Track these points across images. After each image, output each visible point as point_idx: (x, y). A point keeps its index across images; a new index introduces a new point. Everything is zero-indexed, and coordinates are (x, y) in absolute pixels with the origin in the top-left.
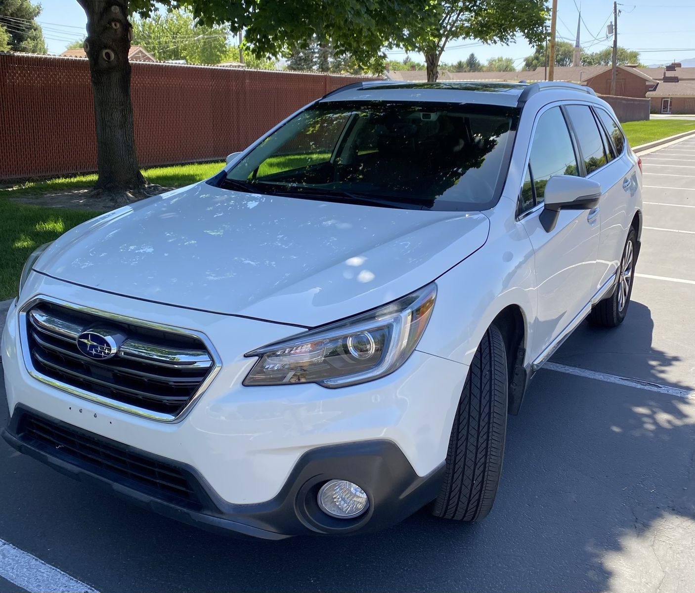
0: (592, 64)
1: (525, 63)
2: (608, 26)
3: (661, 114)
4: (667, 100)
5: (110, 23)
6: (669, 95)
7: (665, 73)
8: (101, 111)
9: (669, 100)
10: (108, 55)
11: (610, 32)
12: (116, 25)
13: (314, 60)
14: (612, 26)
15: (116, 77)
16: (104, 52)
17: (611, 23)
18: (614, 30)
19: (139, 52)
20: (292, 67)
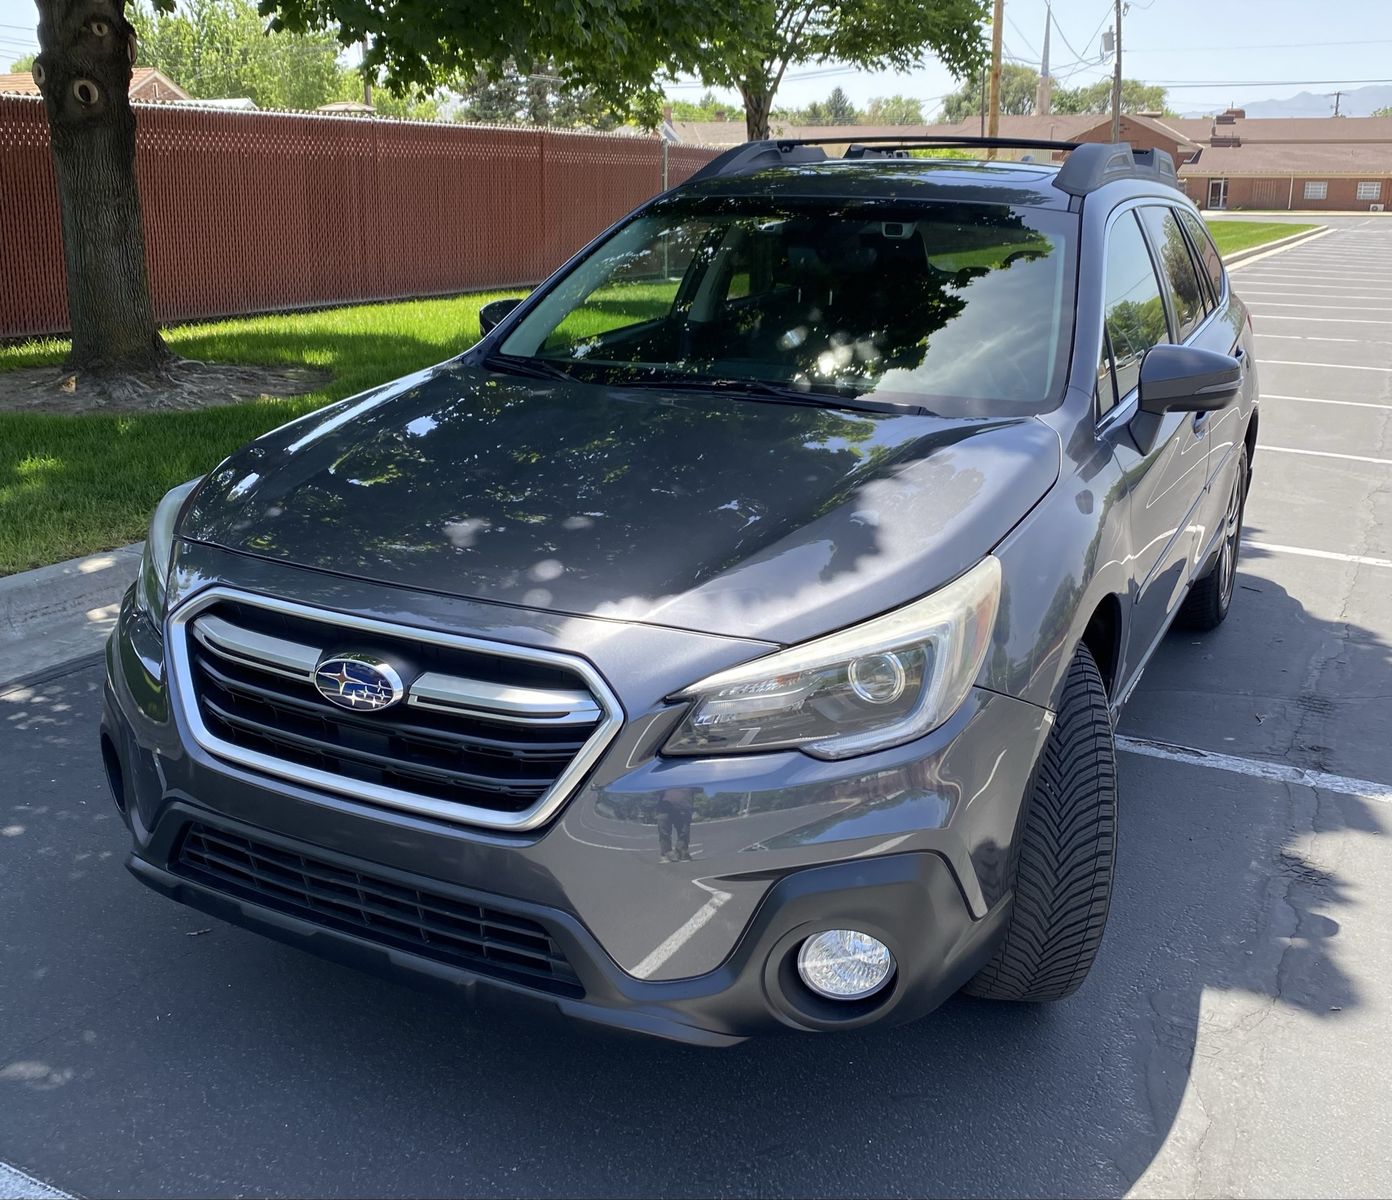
0: (1075, 111)
1: (943, 107)
2: (1104, 36)
3: (1207, 210)
4: (1218, 184)
5: (87, 24)
6: (1223, 173)
7: (1214, 130)
8: (74, 209)
9: (1222, 182)
10: (85, 91)
11: (1108, 46)
12: (100, 29)
13: (518, 99)
14: (1113, 34)
16: (77, 85)
17: (1111, 28)
18: (1115, 44)
19: (152, 81)
20: (474, 114)
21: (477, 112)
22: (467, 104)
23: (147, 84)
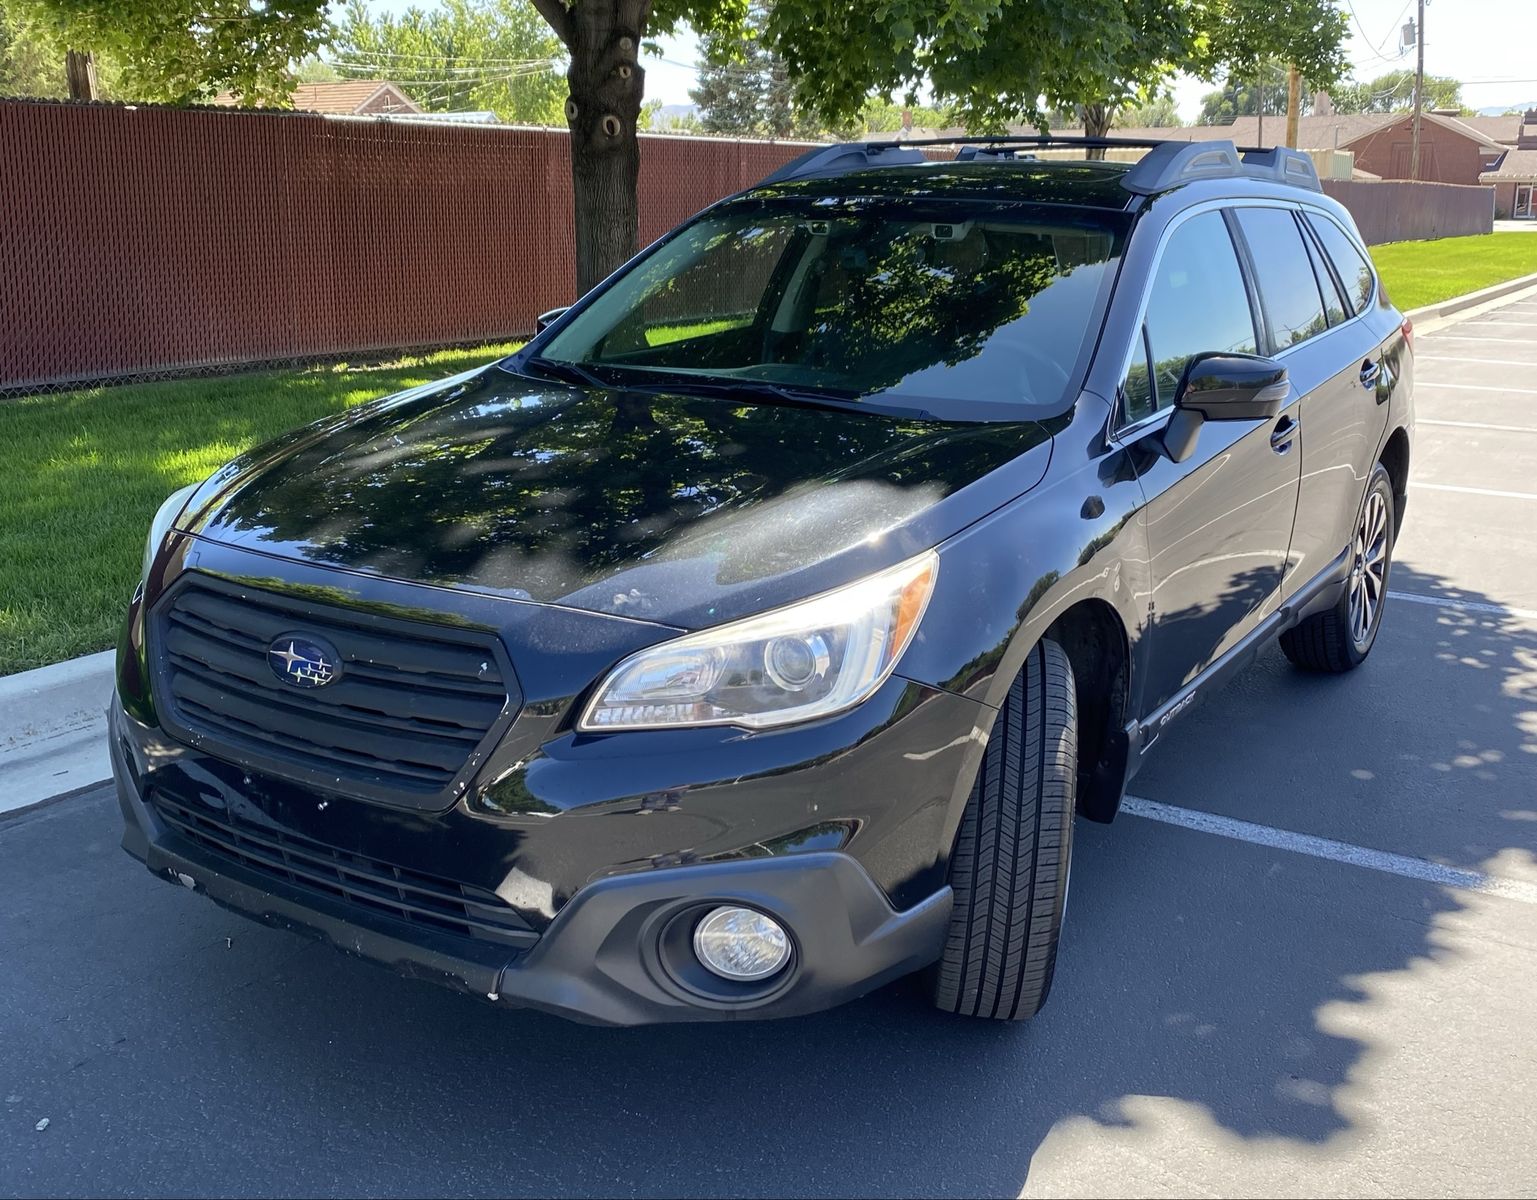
0: (1354, 109)
1: (1203, 107)
2: (1405, 28)
3: (1513, 219)
4: (1526, 189)
5: (616, 68)
6: (1532, 177)
7: (1522, 129)
8: (591, 226)
9: (1532, 187)
10: (611, 125)
11: (1409, 40)
12: (625, 72)
13: (758, 107)
14: (1414, 27)
15: (618, 165)
17: (1411, 19)
18: (1417, 37)
19: (385, 94)
20: (713, 123)
21: (717, 122)
22: (706, 113)
23: (379, 97)
